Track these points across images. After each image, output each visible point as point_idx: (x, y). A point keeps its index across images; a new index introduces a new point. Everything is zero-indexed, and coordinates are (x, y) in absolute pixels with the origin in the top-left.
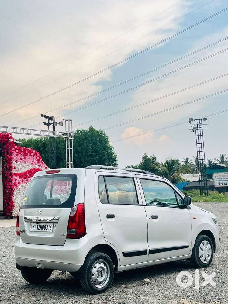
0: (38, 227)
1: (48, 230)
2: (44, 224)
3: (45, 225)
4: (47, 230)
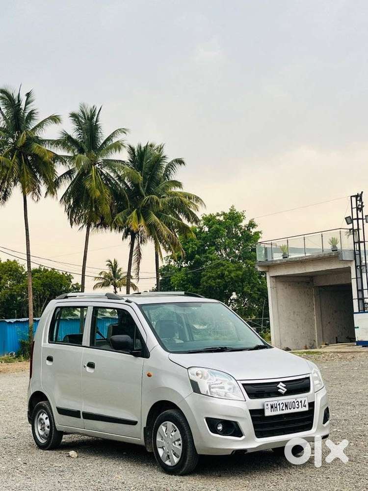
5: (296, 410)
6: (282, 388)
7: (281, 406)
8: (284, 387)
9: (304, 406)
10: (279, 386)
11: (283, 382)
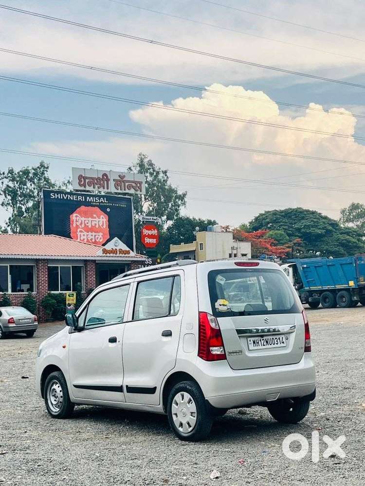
0: (262, 342)
1: (279, 345)
2: (271, 337)
3: (273, 339)
4: (277, 344)
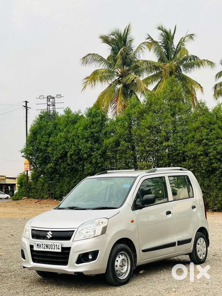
5: (53, 250)
6: (49, 235)
7: (44, 246)
8: (51, 235)
9: (58, 249)
10: (48, 233)
11: (52, 231)
